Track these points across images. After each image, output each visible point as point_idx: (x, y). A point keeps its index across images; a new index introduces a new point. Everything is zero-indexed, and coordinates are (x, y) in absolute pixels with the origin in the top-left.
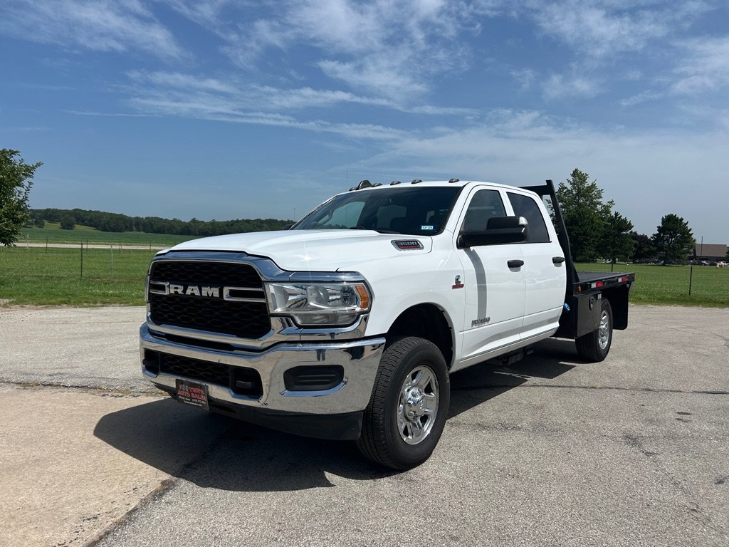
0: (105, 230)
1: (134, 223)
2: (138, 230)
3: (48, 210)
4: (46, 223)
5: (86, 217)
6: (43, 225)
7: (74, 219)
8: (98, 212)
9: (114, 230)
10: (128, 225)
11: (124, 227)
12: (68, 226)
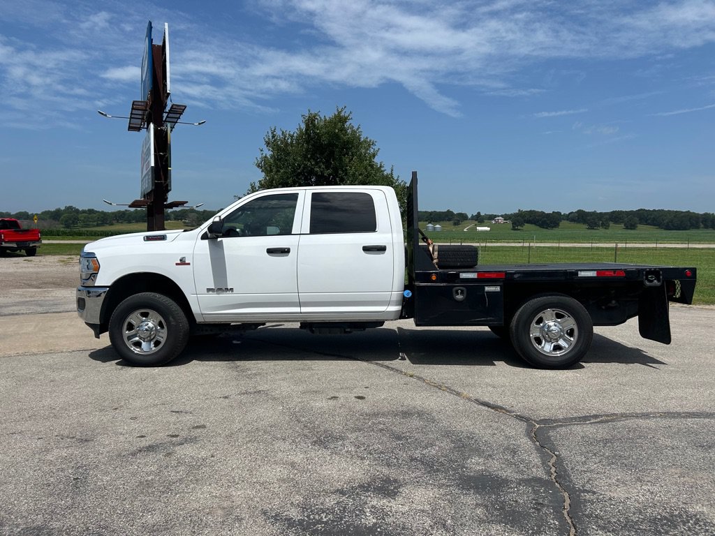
0: (668, 228)
1: (701, 220)
2: (706, 227)
3: (613, 212)
4: (611, 224)
5: (649, 216)
6: (609, 226)
7: (637, 219)
8: (663, 210)
9: (678, 228)
10: (694, 222)
11: (689, 224)
12: (630, 226)
